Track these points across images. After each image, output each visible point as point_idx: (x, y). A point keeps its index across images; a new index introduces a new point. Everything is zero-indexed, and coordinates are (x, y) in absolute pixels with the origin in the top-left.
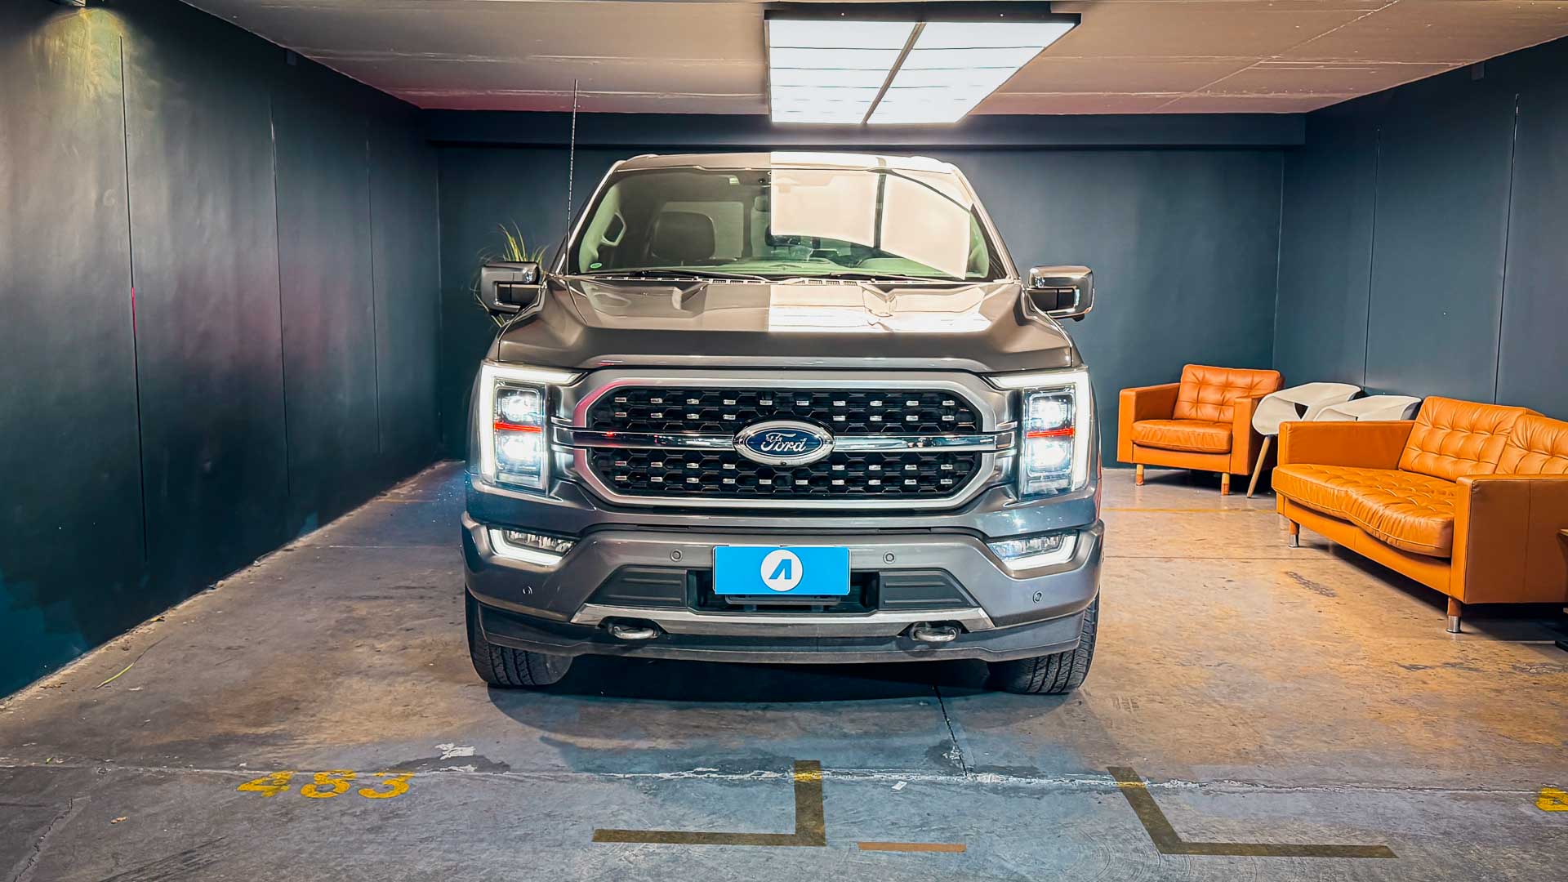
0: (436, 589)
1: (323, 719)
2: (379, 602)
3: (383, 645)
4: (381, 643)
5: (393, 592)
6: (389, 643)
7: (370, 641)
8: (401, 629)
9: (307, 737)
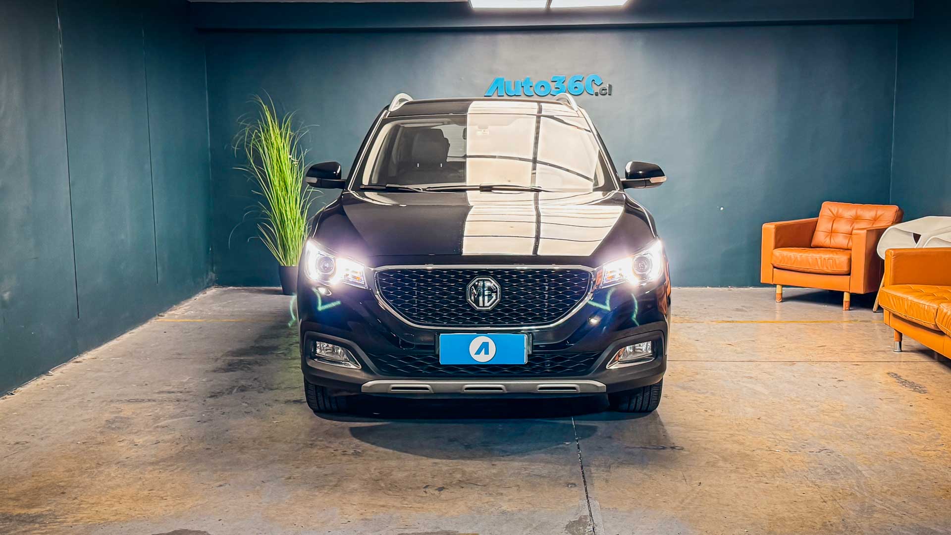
0: (191, 393)
1: (82, 501)
2: (143, 404)
3: (141, 440)
4: (139, 439)
5: (156, 396)
6: (146, 438)
7: (132, 437)
8: (157, 427)
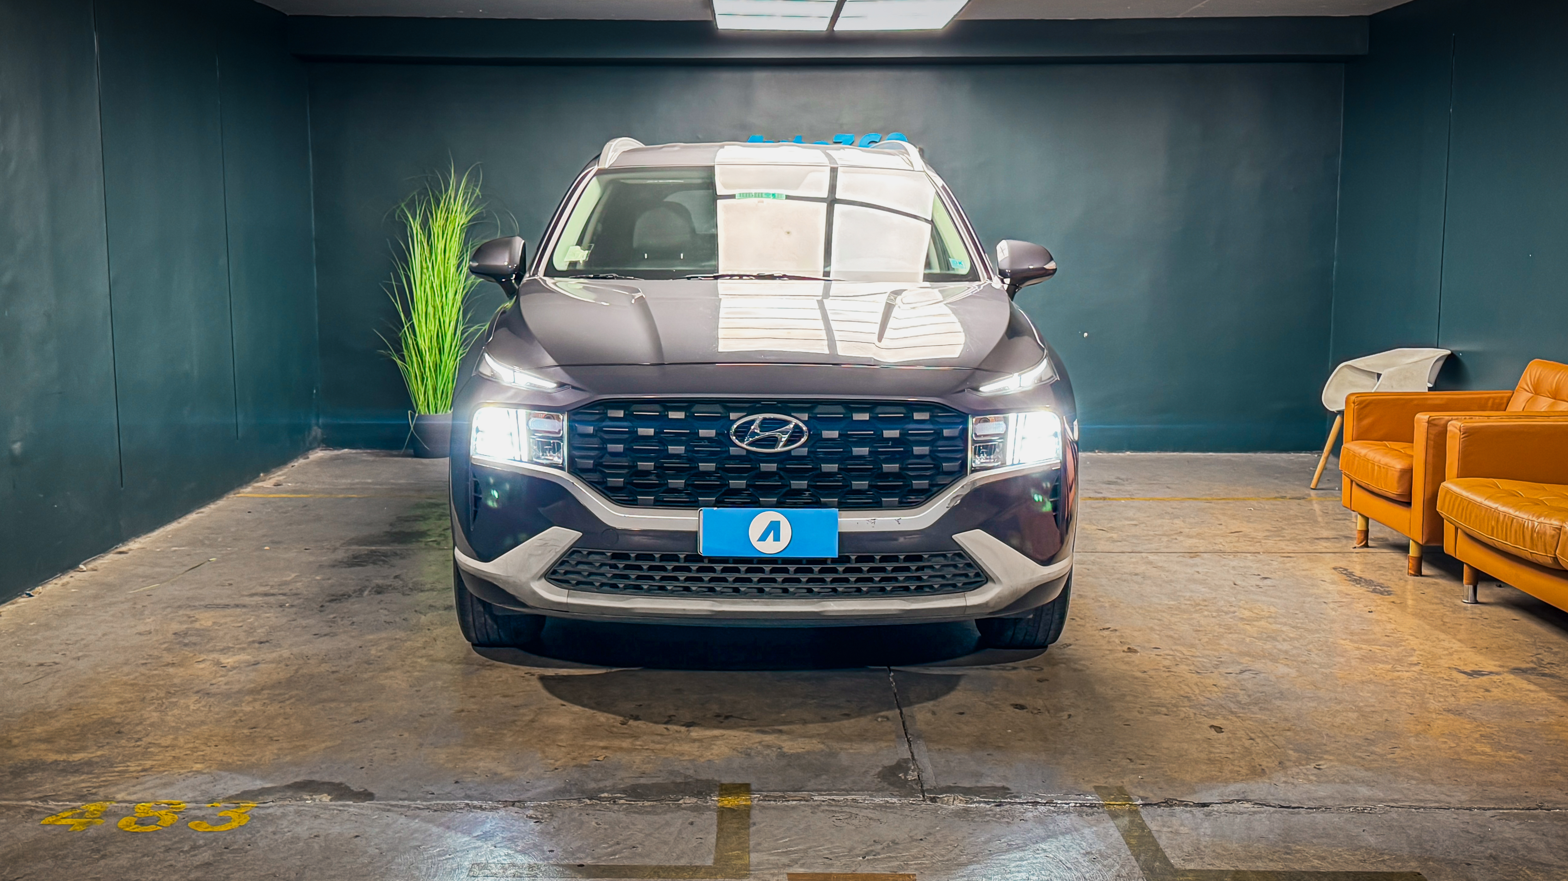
0: (300, 596)
1: (150, 743)
2: (228, 611)
3: (230, 660)
4: (228, 658)
5: (247, 600)
6: (238, 657)
7: (215, 656)
8: (253, 642)
9: (129, 764)
